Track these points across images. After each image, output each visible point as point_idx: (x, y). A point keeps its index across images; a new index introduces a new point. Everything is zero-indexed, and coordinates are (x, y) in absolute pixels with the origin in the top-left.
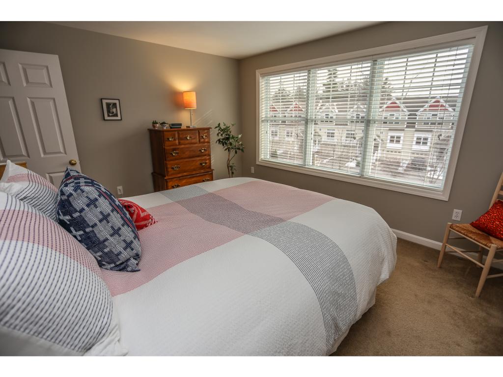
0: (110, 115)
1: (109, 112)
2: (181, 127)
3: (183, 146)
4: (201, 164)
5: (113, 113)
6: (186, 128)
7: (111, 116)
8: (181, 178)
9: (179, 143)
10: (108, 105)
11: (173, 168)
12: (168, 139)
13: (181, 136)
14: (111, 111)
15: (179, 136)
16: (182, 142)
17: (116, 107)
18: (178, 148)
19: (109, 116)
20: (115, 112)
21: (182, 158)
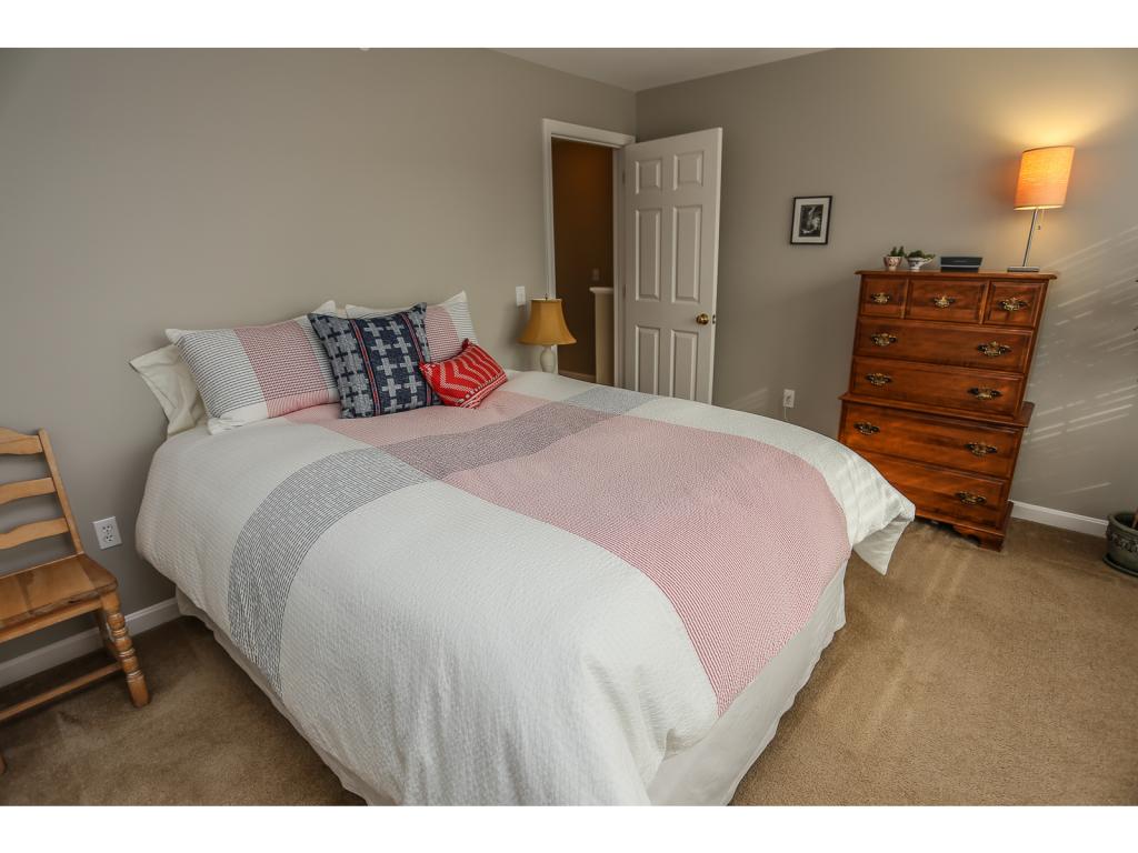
0: (805, 232)
1: (803, 225)
2: (977, 269)
3: (916, 324)
4: (974, 391)
5: (812, 226)
6: (1005, 272)
7: (807, 235)
8: (889, 412)
9: (907, 313)
10: (806, 209)
11: (868, 378)
12: (873, 297)
13: (915, 294)
14: (809, 224)
15: (910, 293)
16: (915, 310)
17: (820, 216)
18: (899, 328)
19: (801, 234)
20: (816, 226)
21: (905, 358)
